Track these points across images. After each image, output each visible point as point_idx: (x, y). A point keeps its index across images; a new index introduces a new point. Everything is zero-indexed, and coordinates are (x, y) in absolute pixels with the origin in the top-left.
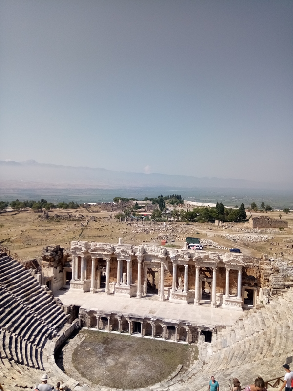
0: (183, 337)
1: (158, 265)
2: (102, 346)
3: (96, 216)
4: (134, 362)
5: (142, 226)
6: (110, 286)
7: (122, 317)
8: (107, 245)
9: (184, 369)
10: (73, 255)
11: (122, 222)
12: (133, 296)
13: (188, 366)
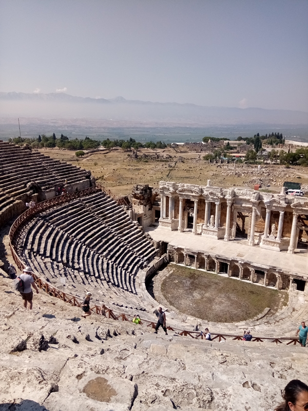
0: (272, 283)
1: (250, 210)
2: (189, 281)
3: (184, 157)
4: (220, 299)
5: (233, 168)
6: (198, 227)
7: (209, 257)
8: (195, 187)
9: (271, 313)
10: (161, 195)
11: (211, 164)
12: (221, 238)
13: (276, 310)
